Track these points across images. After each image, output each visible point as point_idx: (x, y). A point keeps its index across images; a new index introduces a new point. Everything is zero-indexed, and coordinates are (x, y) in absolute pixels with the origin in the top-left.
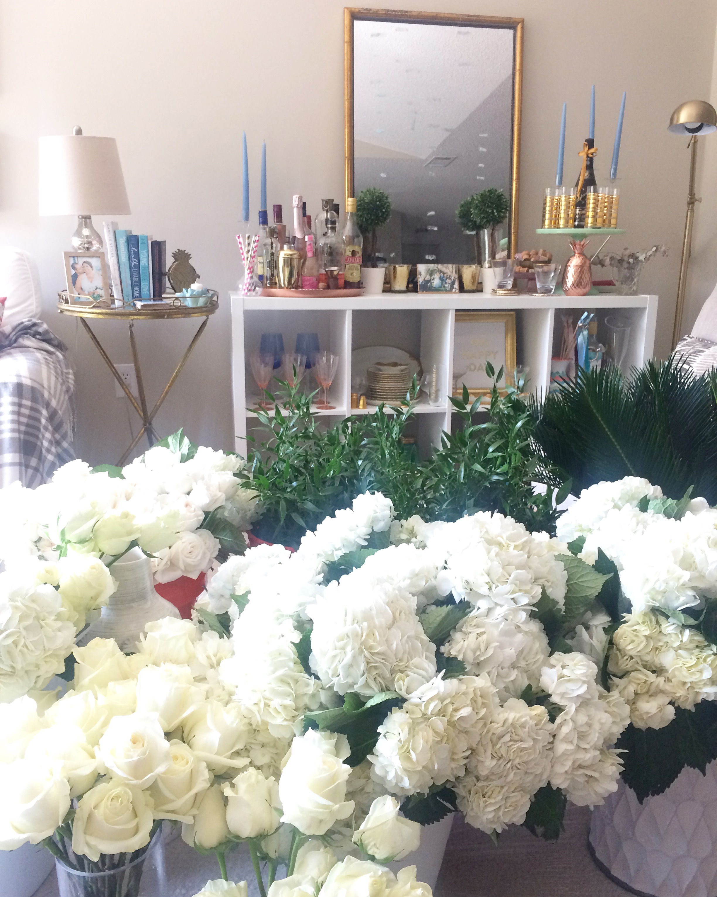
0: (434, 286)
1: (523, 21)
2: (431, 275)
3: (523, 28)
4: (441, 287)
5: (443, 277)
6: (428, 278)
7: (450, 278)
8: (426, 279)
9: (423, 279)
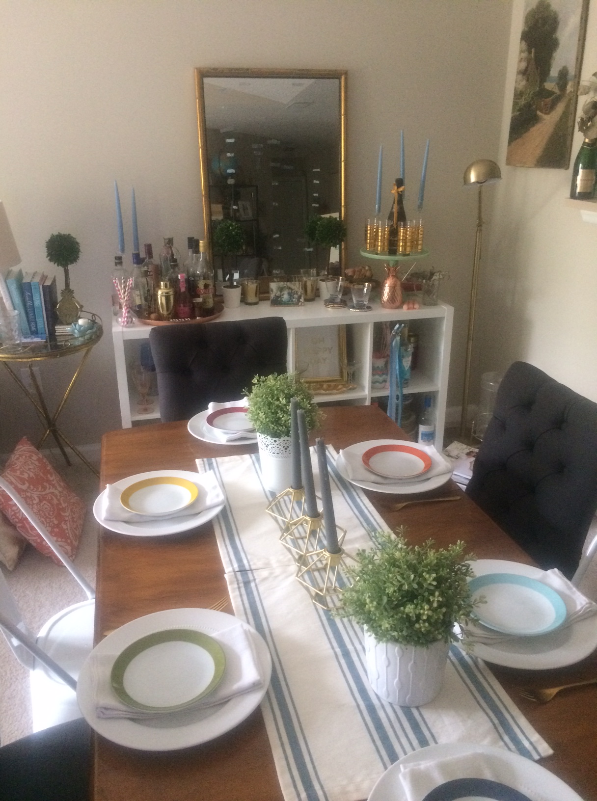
0: (284, 300)
1: (346, 73)
2: (281, 292)
3: (346, 79)
4: (290, 301)
5: (292, 292)
6: (278, 294)
7: (297, 293)
8: (277, 295)
9: (274, 294)
